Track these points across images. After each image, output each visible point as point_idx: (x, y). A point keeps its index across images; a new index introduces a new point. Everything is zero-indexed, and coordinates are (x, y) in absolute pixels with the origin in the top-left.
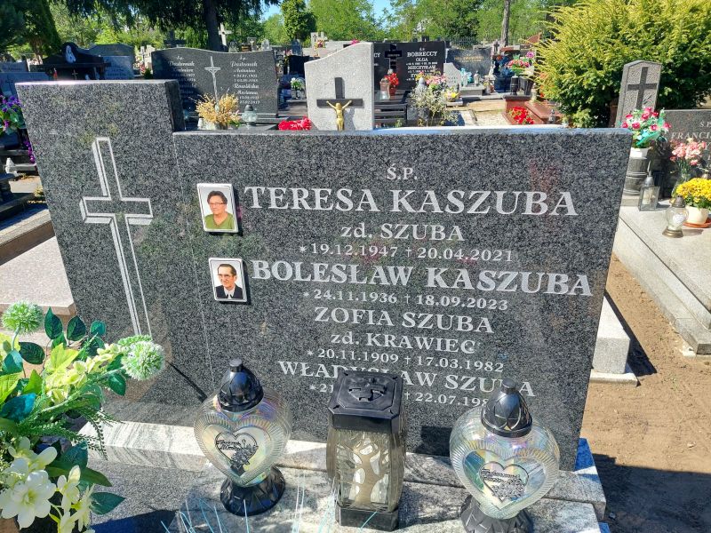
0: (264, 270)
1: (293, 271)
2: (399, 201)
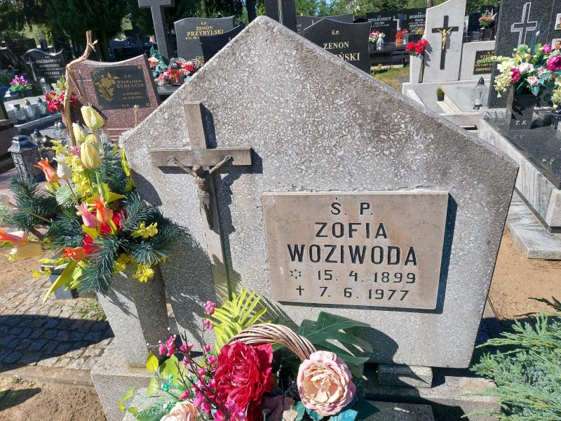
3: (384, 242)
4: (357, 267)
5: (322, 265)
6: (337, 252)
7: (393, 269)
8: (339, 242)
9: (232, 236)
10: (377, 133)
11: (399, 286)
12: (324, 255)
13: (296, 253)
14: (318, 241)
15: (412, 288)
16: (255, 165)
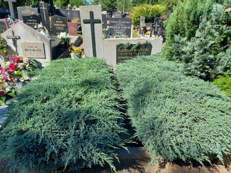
0: (111, 27)
1: (113, 27)
2: (120, 22)
3: (37, 49)
4: (34, 52)
5: (30, 52)
6: (31, 50)
7: (39, 52)
8: (31, 49)
9: (17, 48)
10: (34, 35)
11: (40, 55)
12: (30, 50)
13: (26, 50)
14: (29, 48)
15: (41, 55)
16: (19, 38)
